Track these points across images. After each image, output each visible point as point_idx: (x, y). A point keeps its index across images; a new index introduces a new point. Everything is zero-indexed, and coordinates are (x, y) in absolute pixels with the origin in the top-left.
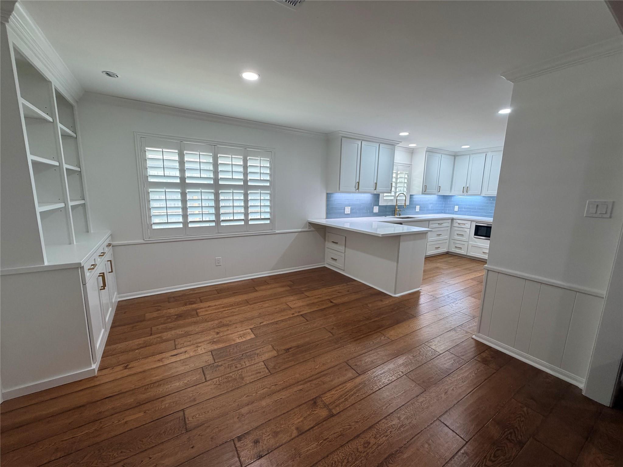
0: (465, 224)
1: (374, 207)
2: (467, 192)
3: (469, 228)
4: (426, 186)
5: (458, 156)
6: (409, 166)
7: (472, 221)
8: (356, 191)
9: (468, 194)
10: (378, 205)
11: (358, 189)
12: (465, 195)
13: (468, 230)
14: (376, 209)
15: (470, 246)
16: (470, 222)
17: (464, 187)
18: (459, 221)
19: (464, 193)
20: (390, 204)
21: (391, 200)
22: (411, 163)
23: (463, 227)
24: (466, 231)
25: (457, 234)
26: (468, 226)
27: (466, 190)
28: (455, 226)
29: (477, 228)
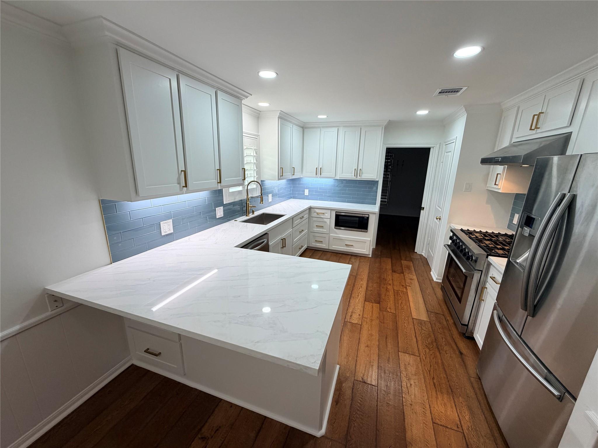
0: (324, 214)
1: (216, 208)
2: (320, 174)
3: (330, 218)
4: (282, 168)
5: (306, 128)
6: (257, 137)
7: (331, 210)
8: (181, 190)
9: (322, 176)
10: (221, 204)
11: (186, 186)
12: (319, 177)
13: (328, 221)
14: (220, 212)
15: (331, 239)
16: (330, 211)
17: (317, 168)
18: (317, 211)
19: (317, 175)
20: (237, 199)
21: (240, 192)
22: (258, 133)
23: (322, 217)
24: (326, 222)
25: (316, 226)
26: (327, 215)
27: (319, 172)
28: (313, 216)
29: (337, 216)
